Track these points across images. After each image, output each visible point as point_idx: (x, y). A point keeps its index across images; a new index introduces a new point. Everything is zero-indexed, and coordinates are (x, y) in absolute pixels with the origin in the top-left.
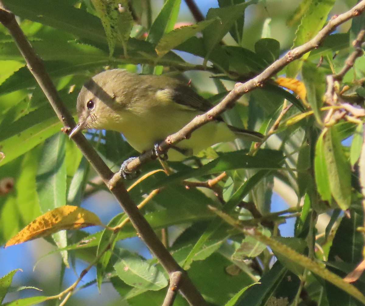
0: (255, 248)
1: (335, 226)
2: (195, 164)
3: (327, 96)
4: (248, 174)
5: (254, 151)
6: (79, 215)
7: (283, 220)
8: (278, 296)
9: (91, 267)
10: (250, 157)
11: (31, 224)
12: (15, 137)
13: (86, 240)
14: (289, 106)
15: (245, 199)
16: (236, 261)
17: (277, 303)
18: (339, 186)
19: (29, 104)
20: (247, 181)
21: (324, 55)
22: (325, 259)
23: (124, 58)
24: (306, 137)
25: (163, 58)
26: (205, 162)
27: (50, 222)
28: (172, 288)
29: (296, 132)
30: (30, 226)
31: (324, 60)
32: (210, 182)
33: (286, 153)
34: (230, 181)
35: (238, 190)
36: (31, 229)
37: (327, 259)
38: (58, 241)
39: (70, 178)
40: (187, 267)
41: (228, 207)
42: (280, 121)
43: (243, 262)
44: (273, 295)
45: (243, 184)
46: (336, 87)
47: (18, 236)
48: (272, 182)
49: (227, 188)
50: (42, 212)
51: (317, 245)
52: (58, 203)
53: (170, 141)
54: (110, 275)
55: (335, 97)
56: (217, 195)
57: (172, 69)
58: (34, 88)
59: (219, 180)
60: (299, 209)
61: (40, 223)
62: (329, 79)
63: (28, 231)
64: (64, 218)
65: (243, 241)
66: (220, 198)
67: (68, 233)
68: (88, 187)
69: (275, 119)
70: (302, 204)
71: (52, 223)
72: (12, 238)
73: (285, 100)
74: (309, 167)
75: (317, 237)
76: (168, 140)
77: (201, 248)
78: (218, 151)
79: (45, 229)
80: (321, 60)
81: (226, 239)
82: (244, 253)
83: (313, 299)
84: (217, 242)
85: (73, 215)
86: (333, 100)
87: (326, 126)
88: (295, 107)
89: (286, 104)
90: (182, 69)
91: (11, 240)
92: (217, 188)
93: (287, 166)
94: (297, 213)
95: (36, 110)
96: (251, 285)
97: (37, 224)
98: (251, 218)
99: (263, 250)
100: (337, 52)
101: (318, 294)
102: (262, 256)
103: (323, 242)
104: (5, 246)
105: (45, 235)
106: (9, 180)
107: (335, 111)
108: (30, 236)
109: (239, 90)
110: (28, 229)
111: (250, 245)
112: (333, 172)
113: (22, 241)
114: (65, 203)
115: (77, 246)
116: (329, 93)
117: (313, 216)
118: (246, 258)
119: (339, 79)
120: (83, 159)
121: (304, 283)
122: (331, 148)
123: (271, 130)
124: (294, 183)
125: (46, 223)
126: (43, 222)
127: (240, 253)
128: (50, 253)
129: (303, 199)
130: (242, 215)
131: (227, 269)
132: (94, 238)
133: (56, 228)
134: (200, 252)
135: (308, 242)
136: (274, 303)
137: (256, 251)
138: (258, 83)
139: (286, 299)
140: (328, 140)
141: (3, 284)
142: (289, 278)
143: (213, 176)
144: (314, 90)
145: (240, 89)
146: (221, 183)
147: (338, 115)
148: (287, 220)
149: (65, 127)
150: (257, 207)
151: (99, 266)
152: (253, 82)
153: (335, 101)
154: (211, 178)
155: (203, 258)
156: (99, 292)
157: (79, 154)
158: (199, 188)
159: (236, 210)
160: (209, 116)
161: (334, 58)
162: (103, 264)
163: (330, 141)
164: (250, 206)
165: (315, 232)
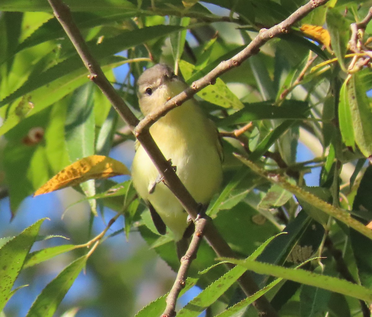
0: (281, 197)
1: (359, 176)
2: (221, 115)
3: (351, 44)
4: (274, 124)
5: (280, 101)
6: (107, 165)
7: (308, 170)
8: (302, 244)
9: (118, 216)
10: (275, 107)
11: (59, 173)
12: (44, 88)
13: (114, 189)
14: (314, 58)
15: (271, 149)
16: (262, 210)
17: (301, 251)
18: (362, 132)
19: (57, 55)
20: (272, 131)
21: (349, 7)
22: (350, 208)
23: (152, 10)
24: (330, 89)
25: (190, 10)
26: (231, 113)
27: (78, 172)
28: (197, 234)
29: (321, 83)
30: (58, 175)
31: (349, 12)
32: (236, 132)
33: (312, 104)
34: (256, 131)
35: (263, 140)
36: (59, 179)
37: (352, 209)
38: (86, 190)
39: (98, 128)
40: (213, 216)
41: (254, 156)
42: (305, 72)
43: (269, 211)
44: (297, 244)
45: (269, 134)
46: (360, 35)
47: (47, 185)
48: (297, 133)
49: (253, 138)
50: (71, 161)
51: (341, 194)
52: (87, 152)
53: (195, 87)
54: (137, 224)
55: (359, 45)
56: (243, 145)
57: (199, 21)
58: (63, 39)
59: (246, 131)
60: (325, 159)
61: (68, 173)
62: (353, 27)
63: (56, 181)
64: (93, 167)
65: (269, 190)
66: (247, 148)
67: (96, 182)
68: (116, 137)
69: (300, 69)
70: (327, 154)
71: (80, 173)
72: (41, 188)
73: (311, 52)
74: (333, 118)
75: (341, 187)
76: (193, 85)
77: (227, 198)
78: (245, 101)
79: (73, 178)
80: (346, 11)
81: (252, 188)
82: (270, 202)
83: (337, 248)
84: (243, 191)
85: (102, 165)
86: (356, 47)
87: (349, 73)
88: (320, 58)
89: (311, 55)
90: (209, 21)
91: (40, 189)
92: (243, 138)
93: (312, 116)
94: (322, 163)
95: (64, 61)
96: (278, 235)
97: (65, 174)
98: (277, 168)
99: (288, 199)
100: (361, 4)
101: (343, 243)
102: (287, 205)
103: (347, 191)
104: (34, 194)
105: (74, 185)
106: (39, 130)
107: (358, 58)
108: (59, 185)
109: (263, 36)
110: (57, 179)
111: (275, 195)
112: (356, 119)
113: (50, 191)
114: (93, 152)
115: (105, 195)
116: (352, 40)
117: (337, 166)
118: (272, 207)
119: (362, 27)
120: (112, 109)
121: (328, 231)
122: (355, 95)
123: (297, 81)
124: (319, 133)
125: (74, 172)
126: (71, 171)
127: (266, 203)
128: (78, 202)
129: (328, 149)
130: (268, 164)
131: (253, 218)
132: (122, 187)
133: (84, 178)
134: (226, 202)
135: (332, 191)
136: (298, 251)
137: (281, 200)
138: (283, 28)
139: (311, 247)
140: (352, 87)
141: (30, 232)
142: (314, 227)
143: (239, 127)
144: (338, 37)
145: (265, 35)
146: (247, 134)
147: (362, 62)
148: (312, 170)
149: (91, 74)
150: (282, 157)
151: (127, 215)
152: (278, 28)
153: (359, 49)
154: (237, 128)
155: (229, 207)
156: (127, 240)
157: (108, 104)
158: (226, 138)
159: (262, 160)
160: (234, 61)
161: (358, 10)
162: (130, 212)
163: (354, 89)
164: (276, 156)
165: (340, 181)
